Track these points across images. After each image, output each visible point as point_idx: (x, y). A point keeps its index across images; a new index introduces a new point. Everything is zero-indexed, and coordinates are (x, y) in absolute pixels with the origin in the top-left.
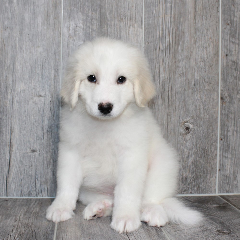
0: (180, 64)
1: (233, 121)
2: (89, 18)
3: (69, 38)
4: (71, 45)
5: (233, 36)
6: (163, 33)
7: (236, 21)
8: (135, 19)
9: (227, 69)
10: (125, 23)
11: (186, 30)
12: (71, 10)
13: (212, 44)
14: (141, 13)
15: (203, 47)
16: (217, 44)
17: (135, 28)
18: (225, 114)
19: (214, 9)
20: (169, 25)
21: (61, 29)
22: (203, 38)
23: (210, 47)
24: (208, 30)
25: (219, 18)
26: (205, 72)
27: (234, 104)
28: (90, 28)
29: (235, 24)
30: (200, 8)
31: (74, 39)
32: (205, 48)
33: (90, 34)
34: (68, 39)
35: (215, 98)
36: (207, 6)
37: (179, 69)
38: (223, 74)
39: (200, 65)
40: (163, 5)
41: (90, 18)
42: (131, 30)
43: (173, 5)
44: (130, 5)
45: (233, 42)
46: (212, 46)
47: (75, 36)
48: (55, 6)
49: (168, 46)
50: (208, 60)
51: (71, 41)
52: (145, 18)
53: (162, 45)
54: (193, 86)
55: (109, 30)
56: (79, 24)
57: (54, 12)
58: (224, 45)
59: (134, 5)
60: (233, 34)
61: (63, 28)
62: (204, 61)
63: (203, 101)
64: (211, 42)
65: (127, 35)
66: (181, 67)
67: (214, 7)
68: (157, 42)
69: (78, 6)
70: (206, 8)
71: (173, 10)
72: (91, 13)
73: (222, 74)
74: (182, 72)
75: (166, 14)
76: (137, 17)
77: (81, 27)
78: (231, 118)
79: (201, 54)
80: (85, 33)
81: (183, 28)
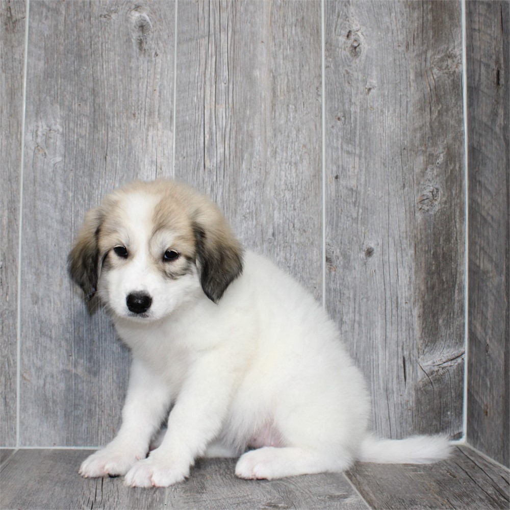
0: (244, 197)
1: (352, 304)
2: (72, 113)
3: (36, 151)
4: (39, 164)
5: (350, 141)
6: (211, 139)
7: (355, 112)
8: (159, 114)
9: (337, 203)
10: (141, 122)
11: (256, 133)
12: (40, 100)
13: (306, 156)
14: (170, 103)
15: (290, 163)
16: (318, 156)
17: (158, 130)
18: (335, 290)
19: (311, 91)
20: (222, 122)
21: (21, 135)
22: (289, 146)
23: (302, 162)
24: (298, 130)
25: (321, 108)
26: (295, 209)
27: (353, 271)
28: (74, 131)
29: (353, 118)
30: (284, 91)
31: (45, 153)
32: (292, 164)
33: (74, 143)
34: (35, 154)
35: (315, 258)
36: (297, 86)
37: (243, 206)
38: (329, 212)
39: (284, 197)
40: (211, 86)
41: (75, 114)
42: (150, 134)
43: (231, 86)
44: (149, 88)
45: (348, 153)
46: (308, 160)
47: (47, 147)
48: (12, 94)
49: (220, 162)
50: (299, 188)
51: (40, 156)
52: (178, 112)
53: (210, 162)
54: (271, 237)
55: (110, 136)
56: (55, 124)
57: (9, 105)
58: (332, 159)
59: (158, 89)
60: (349, 136)
61: (25, 132)
62: (292, 188)
63: (292, 265)
64: (305, 152)
65: (144, 144)
66: (246, 201)
67: (310, 86)
68: (201, 154)
69: (52, 92)
70: (294, 90)
71: (231, 94)
72: (76, 106)
73: (327, 212)
74: (248, 211)
75: (218, 104)
76: (162, 111)
77: (58, 130)
78: (349, 298)
79: (286, 176)
80: (66, 141)
81: (251, 127)
